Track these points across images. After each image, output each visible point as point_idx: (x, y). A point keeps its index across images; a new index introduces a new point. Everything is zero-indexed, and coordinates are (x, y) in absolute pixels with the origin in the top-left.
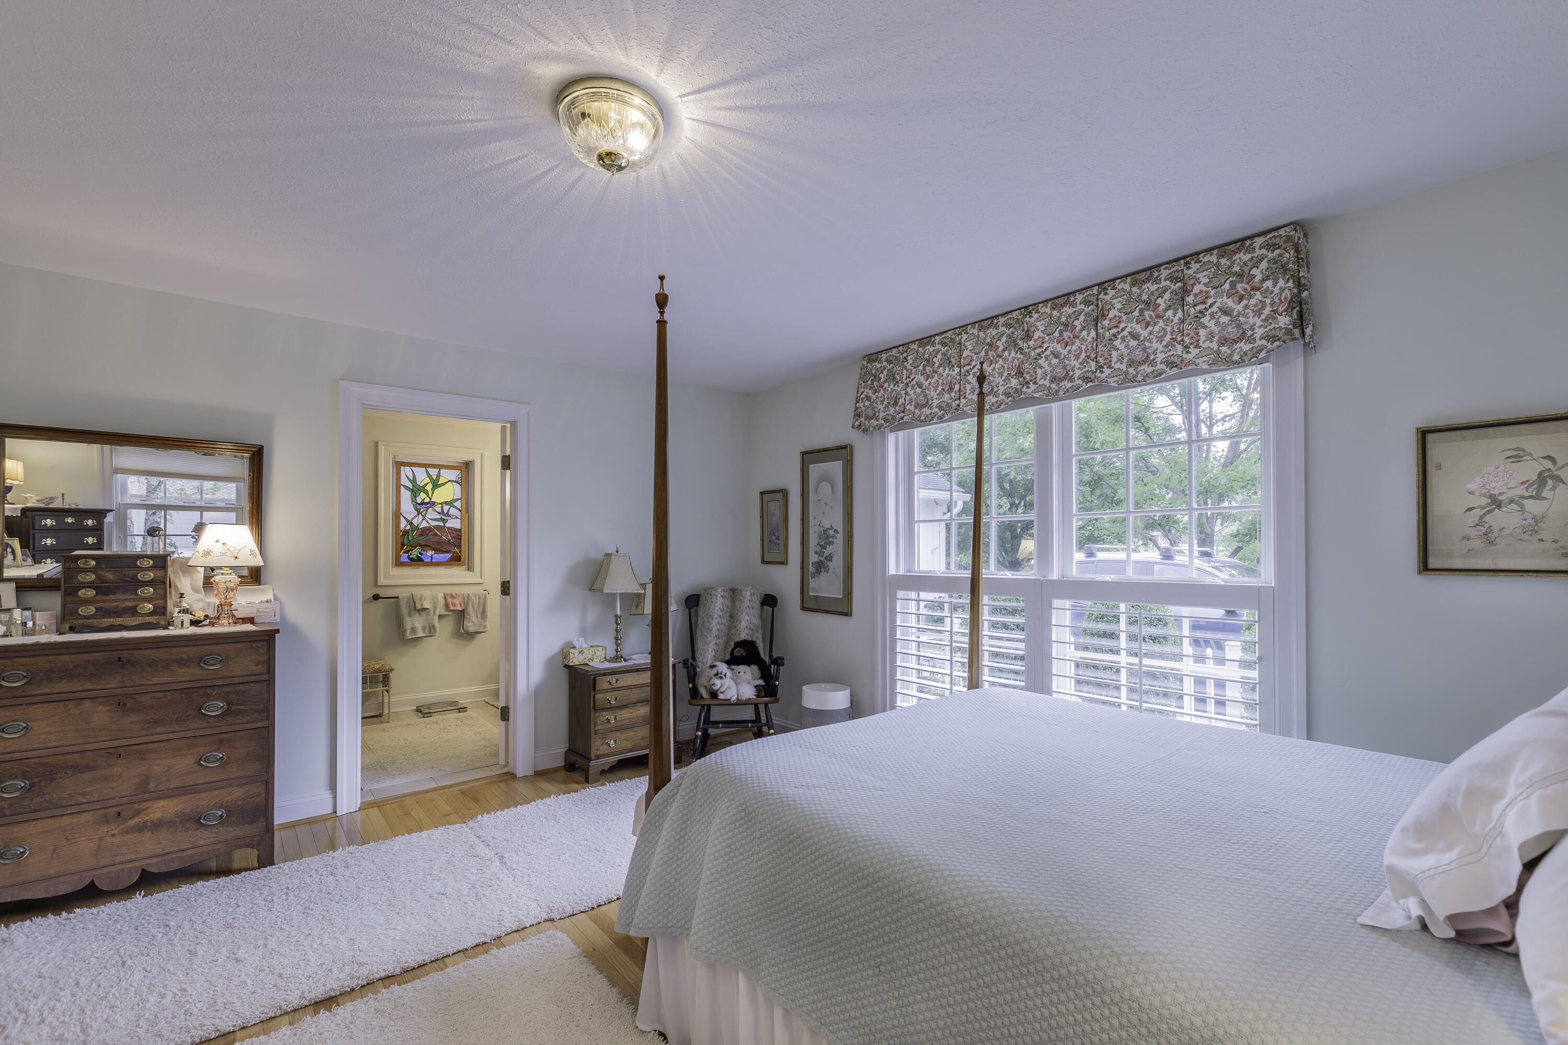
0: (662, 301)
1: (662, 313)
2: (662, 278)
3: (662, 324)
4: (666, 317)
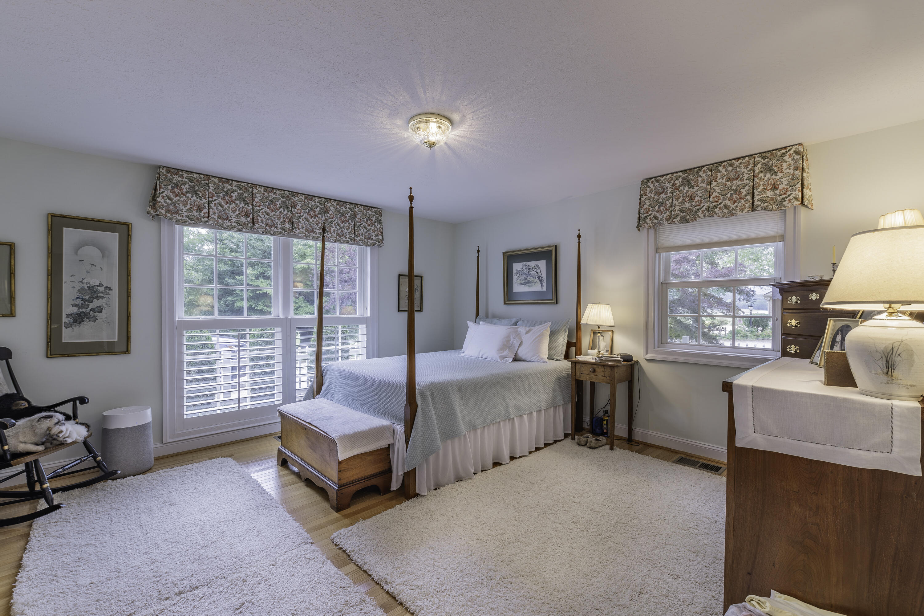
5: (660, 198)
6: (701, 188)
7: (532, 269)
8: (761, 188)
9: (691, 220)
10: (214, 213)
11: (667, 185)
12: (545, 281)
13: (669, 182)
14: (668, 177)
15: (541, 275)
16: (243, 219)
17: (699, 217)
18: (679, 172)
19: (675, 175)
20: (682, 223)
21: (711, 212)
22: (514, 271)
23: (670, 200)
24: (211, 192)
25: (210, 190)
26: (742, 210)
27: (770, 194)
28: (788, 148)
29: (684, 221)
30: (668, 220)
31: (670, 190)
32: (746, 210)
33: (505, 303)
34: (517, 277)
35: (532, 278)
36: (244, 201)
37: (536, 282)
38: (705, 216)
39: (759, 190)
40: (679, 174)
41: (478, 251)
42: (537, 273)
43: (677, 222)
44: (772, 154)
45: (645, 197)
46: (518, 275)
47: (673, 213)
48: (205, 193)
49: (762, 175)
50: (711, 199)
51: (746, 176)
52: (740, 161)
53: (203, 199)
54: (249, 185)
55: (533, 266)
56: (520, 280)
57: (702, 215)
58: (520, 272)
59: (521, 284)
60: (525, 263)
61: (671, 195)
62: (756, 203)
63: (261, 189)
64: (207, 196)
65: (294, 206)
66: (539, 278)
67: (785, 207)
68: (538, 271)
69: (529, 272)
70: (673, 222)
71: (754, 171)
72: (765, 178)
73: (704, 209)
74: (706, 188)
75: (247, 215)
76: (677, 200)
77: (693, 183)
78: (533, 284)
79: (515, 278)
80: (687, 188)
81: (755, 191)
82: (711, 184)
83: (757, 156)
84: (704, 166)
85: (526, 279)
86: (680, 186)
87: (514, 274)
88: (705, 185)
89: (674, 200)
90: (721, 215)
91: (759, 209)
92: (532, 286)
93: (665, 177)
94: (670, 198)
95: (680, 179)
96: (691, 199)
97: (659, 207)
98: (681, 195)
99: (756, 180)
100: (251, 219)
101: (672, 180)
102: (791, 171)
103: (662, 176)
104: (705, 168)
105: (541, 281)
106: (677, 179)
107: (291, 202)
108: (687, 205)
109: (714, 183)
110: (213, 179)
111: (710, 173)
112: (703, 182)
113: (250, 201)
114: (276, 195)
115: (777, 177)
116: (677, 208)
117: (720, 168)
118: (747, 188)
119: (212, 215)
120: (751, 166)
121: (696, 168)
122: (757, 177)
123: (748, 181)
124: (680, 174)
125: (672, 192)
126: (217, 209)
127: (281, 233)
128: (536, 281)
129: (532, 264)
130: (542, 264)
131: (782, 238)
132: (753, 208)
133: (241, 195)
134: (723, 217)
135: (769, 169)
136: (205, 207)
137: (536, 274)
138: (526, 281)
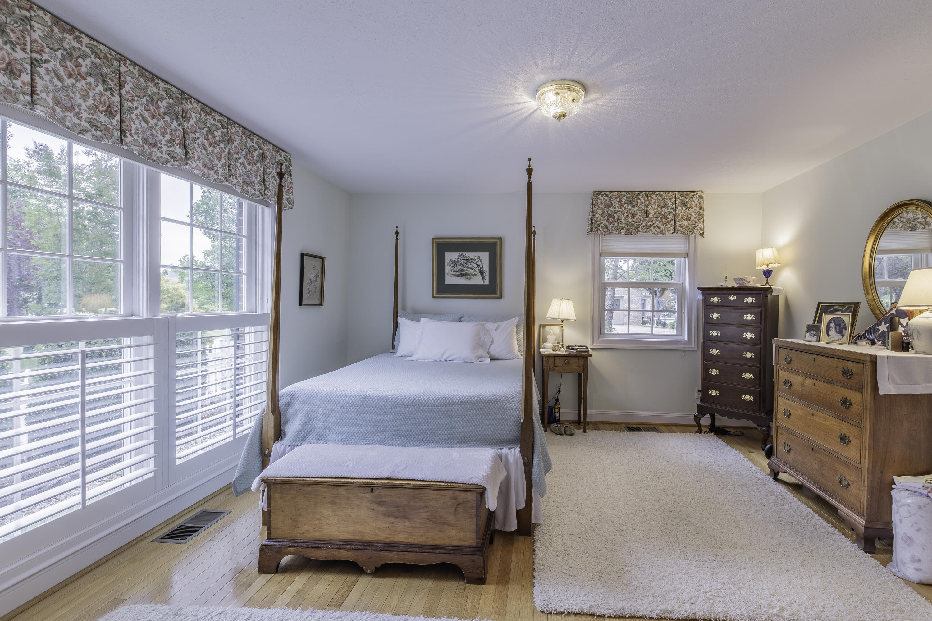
0: (530, 172)
1: (530, 177)
2: (530, 160)
3: (529, 184)
4: (531, 181)
5: (609, 210)
6: (653, 209)
7: (471, 261)
8: (680, 217)
9: (634, 233)
10: (46, 90)
11: (615, 200)
12: (487, 274)
13: (616, 198)
14: (615, 194)
15: (483, 267)
16: (103, 118)
17: (640, 231)
18: (624, 192)
19: (620, 193)
20: (627, 234)
21: (647, 228)
22: (447, 261)
23: (618, 214)
24: (36, 41)
25: (35, 36)
26: (669, 231)
27: (685, 222)
28: (696, 192)
29: (629, 233)
30: (616, 230)
31: (617, 205)
32: (671, 232)
33: (433, 297)
34: (450, 267)
35: (470, 270)
36: (104, 82)
37: (475, 275)
38: (643, 231)
39: (679, 219)
40: (623, 193)
41: (397, 233)
42: (478, 265)
43: (623, 233)
44: (686, 194)
45: (597, 207)
46: (452, 265)
47: (620, 225)
48: (24, 37)
49: (680, 208)
50: (648, 219)
51: (671, 206)
52: (667, 194)
53: (18, 48)
54: (114, 53)
55: (472, 257)
56: (455, 271)
57: (642, 231)
58: (454, 263)
59: (456, 275)
60: (461, 253)
61: (618, 209)
62: (678, 228)
63: (134, 69)
64: (28, 47)
65: (186, 118)
66: (480, 271)
67: (695, 233)
68: (479, 263)
69: (466, 263)
70: (620, 233)
71: (676, 204)
72: (681, 210)
73: (643, 225)
74: (644, 210)
75: (109, 112)
76: (623, 214)
77: (634, 203)
78: (472, 276)
79: (448, 269)
80: (630, 207)
81: (676, 219)
82: (647, 207)
83: (677, 193)
84: (642, 192)
85: (462, 270)
86: (624, 204)
87: (446, 264)
88: (643, 207)
89: (621, 214)
90: (655, 233)
91: (680, 232)
92: (471, 278)
93: (612, 193)
94: (617, 212)
95: (625, 198)
96: (633, 216)
97: (608, 218)
98: (626, 211)
99: (677, 211)
100: (117, 120)
101: (618, 197)
102: (698, 209)
103: (611, 192)
104: (643, 193)
105: (482, 274)
106: (622, 198)
107: (183, 110)
108: (630, 220)
109: (650, 207)
110: (41, 13)
111: (646, 198)
112: (642, 204)
113: (115, 85)
114: (158, 88)
115: (690, 212)
116: (623, 221)
117: (654, 196)
118: (671, 215)
119: (41, 91)
120: (674, 200)
121: (637, 192)
122: (677, 208)
123: (672, 210)
124: (625, 193)
125: (619, 208)
126: (51, 81)
127: (167, 162)
128: (476, 273)
129: (471, 255)
130: (484, 257)
131: (686, 255)
132: (675, 231)
133: (97, 68)
134: (656, 234)
135: (684, 204)
136: (26, 69)
137: (476, 266)
138: (463, 273)
